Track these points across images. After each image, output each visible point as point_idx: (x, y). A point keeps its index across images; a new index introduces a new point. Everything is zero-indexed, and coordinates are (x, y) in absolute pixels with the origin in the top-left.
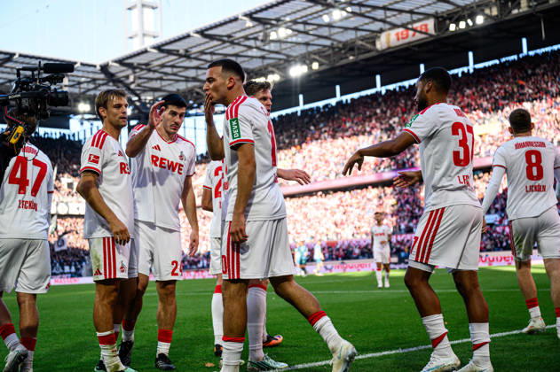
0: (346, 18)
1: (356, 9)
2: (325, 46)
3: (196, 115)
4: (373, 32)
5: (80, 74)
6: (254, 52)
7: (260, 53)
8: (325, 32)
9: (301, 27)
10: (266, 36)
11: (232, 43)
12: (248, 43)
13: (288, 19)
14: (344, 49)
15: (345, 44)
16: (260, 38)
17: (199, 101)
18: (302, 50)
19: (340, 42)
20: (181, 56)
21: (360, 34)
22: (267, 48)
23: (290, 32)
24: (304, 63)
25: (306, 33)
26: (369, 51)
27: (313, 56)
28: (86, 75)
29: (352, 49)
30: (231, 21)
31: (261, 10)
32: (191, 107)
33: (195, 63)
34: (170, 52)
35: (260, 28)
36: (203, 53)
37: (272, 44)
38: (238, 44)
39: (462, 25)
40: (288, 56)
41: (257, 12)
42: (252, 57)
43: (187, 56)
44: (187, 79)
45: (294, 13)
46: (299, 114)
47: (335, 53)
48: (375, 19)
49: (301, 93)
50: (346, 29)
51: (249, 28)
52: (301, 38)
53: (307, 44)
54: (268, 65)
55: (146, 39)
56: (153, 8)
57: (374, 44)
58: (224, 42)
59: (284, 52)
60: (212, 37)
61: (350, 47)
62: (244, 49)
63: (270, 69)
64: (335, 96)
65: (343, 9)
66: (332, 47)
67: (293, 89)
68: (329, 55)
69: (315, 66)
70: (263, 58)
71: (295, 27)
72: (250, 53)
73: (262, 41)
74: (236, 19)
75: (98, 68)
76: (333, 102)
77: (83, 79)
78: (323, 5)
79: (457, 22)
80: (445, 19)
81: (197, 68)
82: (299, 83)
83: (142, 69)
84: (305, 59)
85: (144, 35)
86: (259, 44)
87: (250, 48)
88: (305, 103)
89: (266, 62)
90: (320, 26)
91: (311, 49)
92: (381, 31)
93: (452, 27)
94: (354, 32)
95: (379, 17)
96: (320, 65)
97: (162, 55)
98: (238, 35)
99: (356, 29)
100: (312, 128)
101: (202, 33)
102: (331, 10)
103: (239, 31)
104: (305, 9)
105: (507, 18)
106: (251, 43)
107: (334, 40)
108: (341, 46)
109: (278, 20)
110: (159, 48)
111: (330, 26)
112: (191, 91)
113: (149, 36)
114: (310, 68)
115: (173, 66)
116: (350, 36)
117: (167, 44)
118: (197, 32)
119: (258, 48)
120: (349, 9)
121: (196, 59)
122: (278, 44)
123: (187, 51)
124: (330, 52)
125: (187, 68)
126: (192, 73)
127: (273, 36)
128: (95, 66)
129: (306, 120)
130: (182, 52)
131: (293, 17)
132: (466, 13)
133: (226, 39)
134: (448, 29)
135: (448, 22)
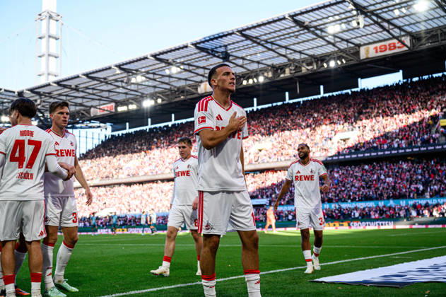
0: (180, 72)
1: (186, 67)
2: (166, 89)
3: (81, 128)
4: (196, 82)
5: (4, 97)
6: (121, 90)
7: (124, 91)
8: (166, 80)
9: (151, 76)
10: (129, 80)
11: (107, 83)
12: (117, 84)
13: (143, 70)
14: (178, 91)
15: (179, 89)
16: (125, 81)
17: (83, 119)
18: (152, 90)
19: (175, 87)
20: (72, 89)
21: (188, 83)
22: (129, 87)
23: (144, 78)
24: (152, 98)
25: (155, 80)
26: (194, 94)
27: (158, 95)
28: (8, 97)
29: (183, 92)
30: (106, 69)
31: (126, 64)
32: (78, 123)
33: (81, 94)
34: (65, 86)
35: (125, 75)
36: (87, 88)
37: (133, 86)
38: (110, 84)
39: (251, 81)
40: (143, 94)
41: (123, 64)
42: (119, 93)
43: (76, 89)
44: (76, 105)
45: (147, 67)
46: (148, 130)
47: (172, 94)
48: (198, 74)
49: (150, 117)
50: (180, 79)
51: (118, 74)
52: (151, 83)
53: (155, 87)
54: (130, 98)
55: (50, 77)
56: (56, 57)
57: (197, 89)
58: (101, 82)
59: (140, 91)
60: (94, 79)
61: (181, 91)
62: (114, 87)
63: (131, 101)
64: (171, 120)
65: (178, 67)
66: (170, 90)
67: (145, 115)
68: (168, 95)
69: (159, 101)
70: (126, 94)
71: (148, 76)
72: (118, 90)
73: (126, 83)
74: (110, 68)
75: (16, 93)
76: (170, 124)
77: (5, 100)
78: (166, 63)
79: (247, 79)
80: (240, 77)
81: (83, 98)
82: (149, 111)
83: (46, 96)
84: (153, 96)
85: (49, 74)
86: (124, 85)
87: (118, 87)
88: (152, 124)
89: (128, 96)
90: (163, 76)
91: (157, 90)
92: (201, 82)
93: (245, 83)
94: (184, 81)
95: (201, 73)
96: (163, 100)
97: (60, 88)
98: (111, 78)
99: (186, 79)
100: (155, 140)
101: (87, 75)
102: (171, 66)
103: (112, 76)
104: (154, 65)
105: (278, 79)
106: (119, 84)
107: (172, 85)
108: (176, 89)
109: (137, 70)
110: (58, 83)
111: (170, 76)
112: (78, 112)
113: (52, 75)
114: (156, 102)
115: (67, 96)
116: (182, 83)
117: (64, 81)
118: (84, 75)
119: (123, 87)
120: (182, 67)
121: (82, 91)
122: (136, 86)
123: (76, 86)
124: (169, 93)
125: (76, 97)
126: (79, 101)
127: (133, 80)
128: (14, 92)
129: (152, 135)
130: (73, 86)
131: (147, 69)
132: (253, 74)
133: (102, 80)
134: (242, 83)
135: (242, 79)
